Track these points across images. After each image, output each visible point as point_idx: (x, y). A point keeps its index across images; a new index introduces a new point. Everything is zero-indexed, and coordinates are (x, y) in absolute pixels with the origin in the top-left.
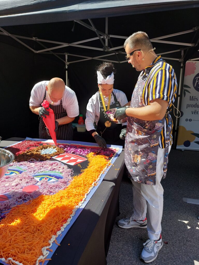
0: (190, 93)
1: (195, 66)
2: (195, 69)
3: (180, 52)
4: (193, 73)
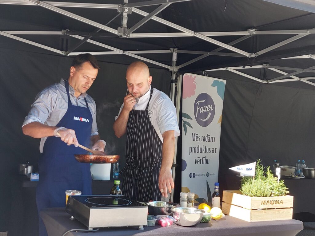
0: (192, 128)
1: (195, 83)
2: (194, 87)
3: (171, 54)
4: (193, 93)
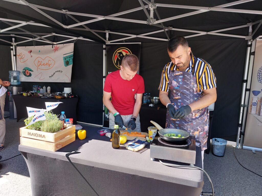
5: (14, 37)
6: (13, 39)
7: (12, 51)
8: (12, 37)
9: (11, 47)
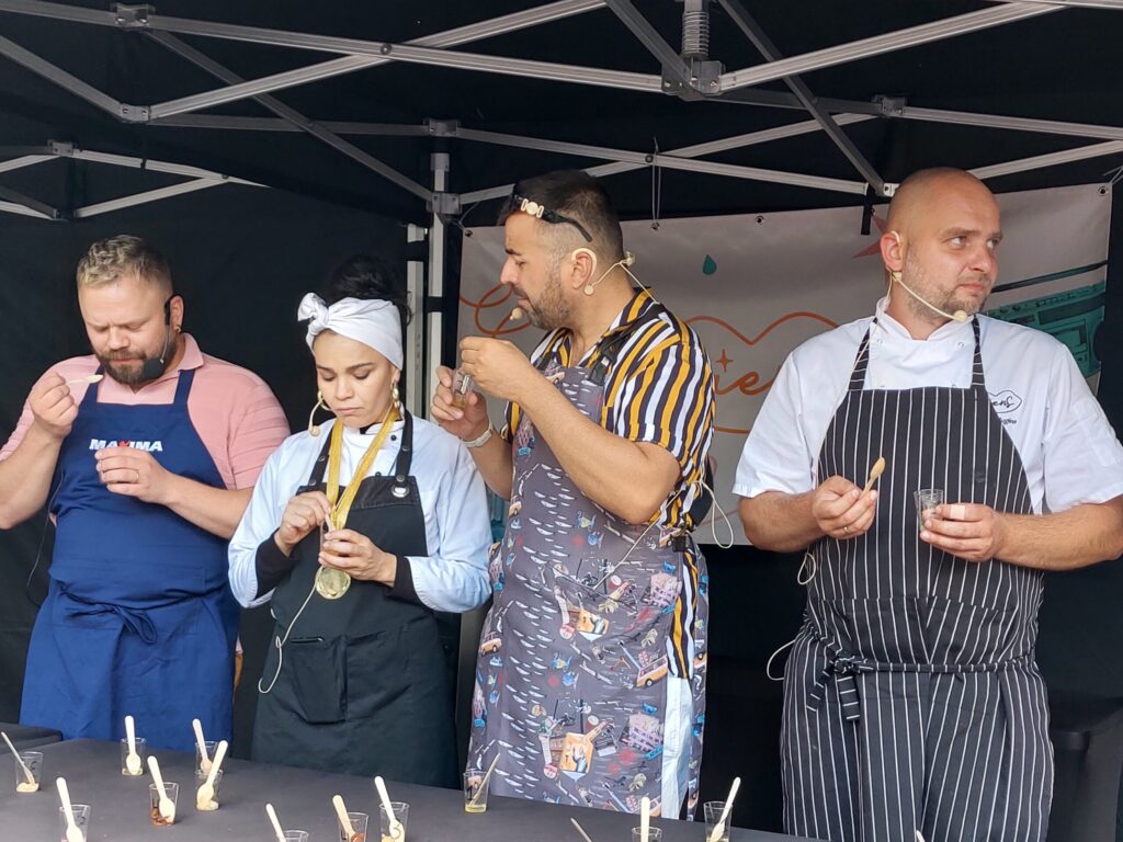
5: (449, 146)
6: (441, 163)
7: (413, 268)
8: (432, 145)
9: (414, 234)
